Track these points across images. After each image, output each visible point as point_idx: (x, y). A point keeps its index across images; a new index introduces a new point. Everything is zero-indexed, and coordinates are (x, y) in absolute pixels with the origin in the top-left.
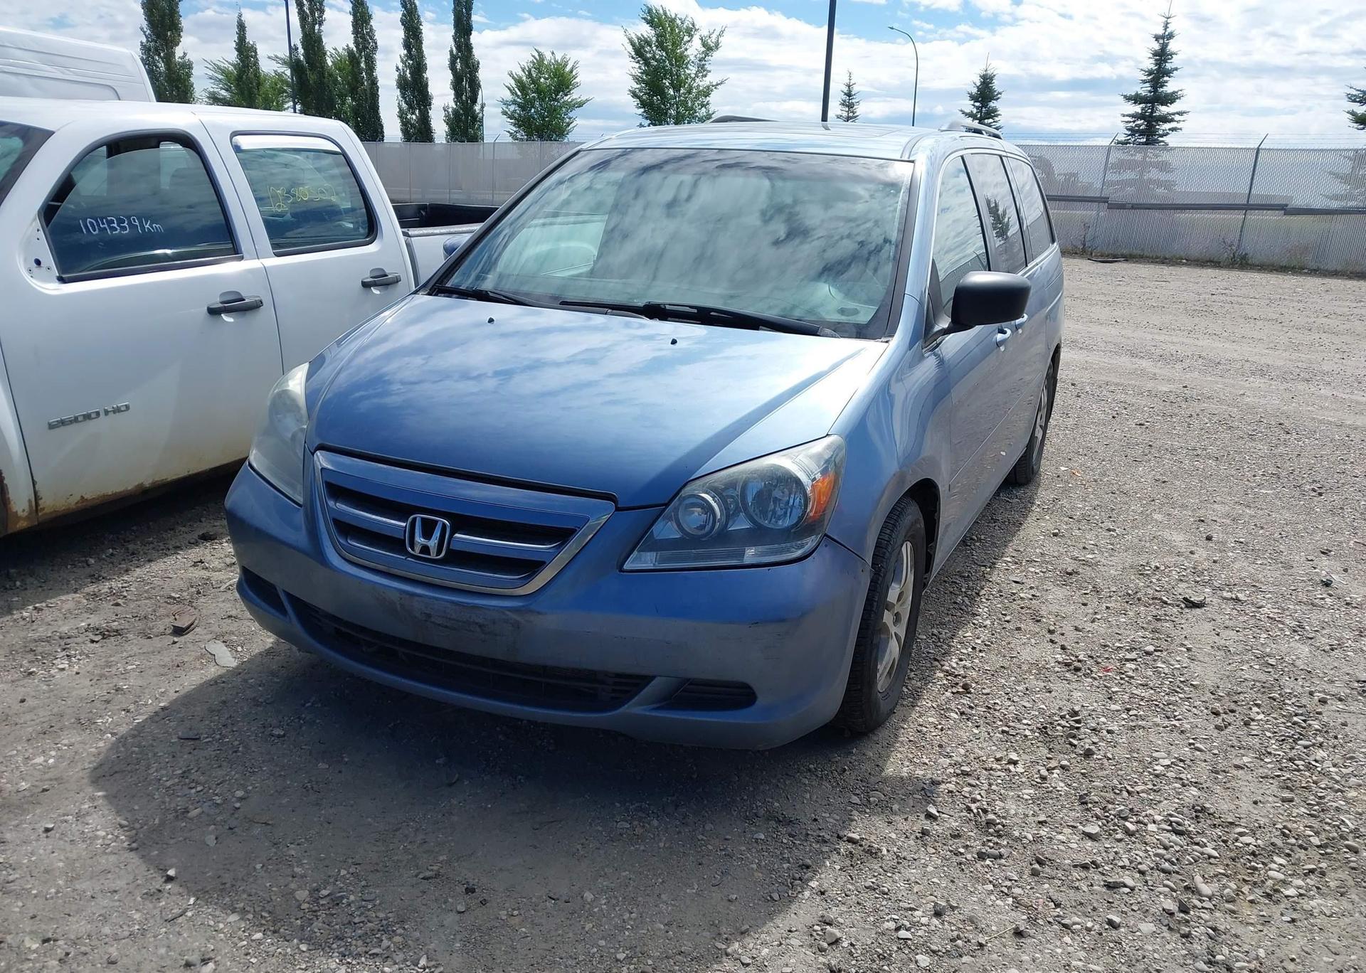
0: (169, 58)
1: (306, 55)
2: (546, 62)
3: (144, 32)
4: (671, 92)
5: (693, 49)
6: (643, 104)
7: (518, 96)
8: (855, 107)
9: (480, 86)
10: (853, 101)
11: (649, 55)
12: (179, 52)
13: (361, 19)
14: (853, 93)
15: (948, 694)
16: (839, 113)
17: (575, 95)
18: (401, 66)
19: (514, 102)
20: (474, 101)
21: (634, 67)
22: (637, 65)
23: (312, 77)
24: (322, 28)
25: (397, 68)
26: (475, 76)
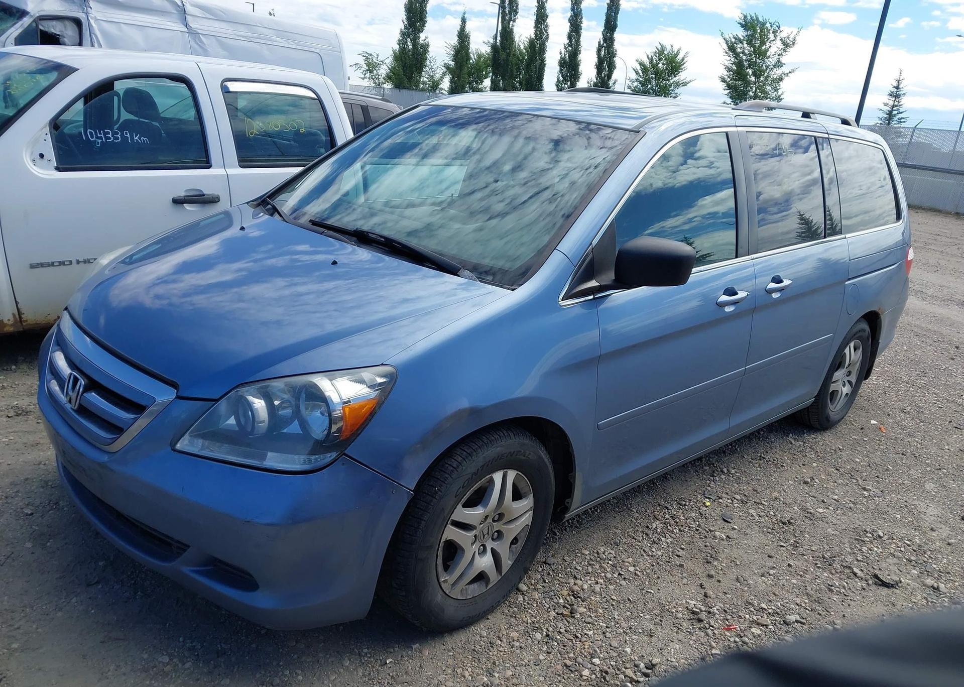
0: (415, 41)
1: (502, 42)
2: (665, 53)
3: (404, 23)
4: (753, 79)
5: (774, 47)
6: (729, 87)
7: (640, 76)
8: (901, 97)
9: (615, 67)
10: (900, 93)
11: (739, 50)
12: (422, 36)
13: (541, 17)
14: (900, 86)
15: (553, 613)
16: (887, 101)
17: (682, 76)
18: (563, 51)
19: (637, 80)
20: (609, 77)
21: (727, 60)
22: (729, 58)
23: (503, 56)
24: (515, 24)
25: (561, 52)
26: (613, 60)
